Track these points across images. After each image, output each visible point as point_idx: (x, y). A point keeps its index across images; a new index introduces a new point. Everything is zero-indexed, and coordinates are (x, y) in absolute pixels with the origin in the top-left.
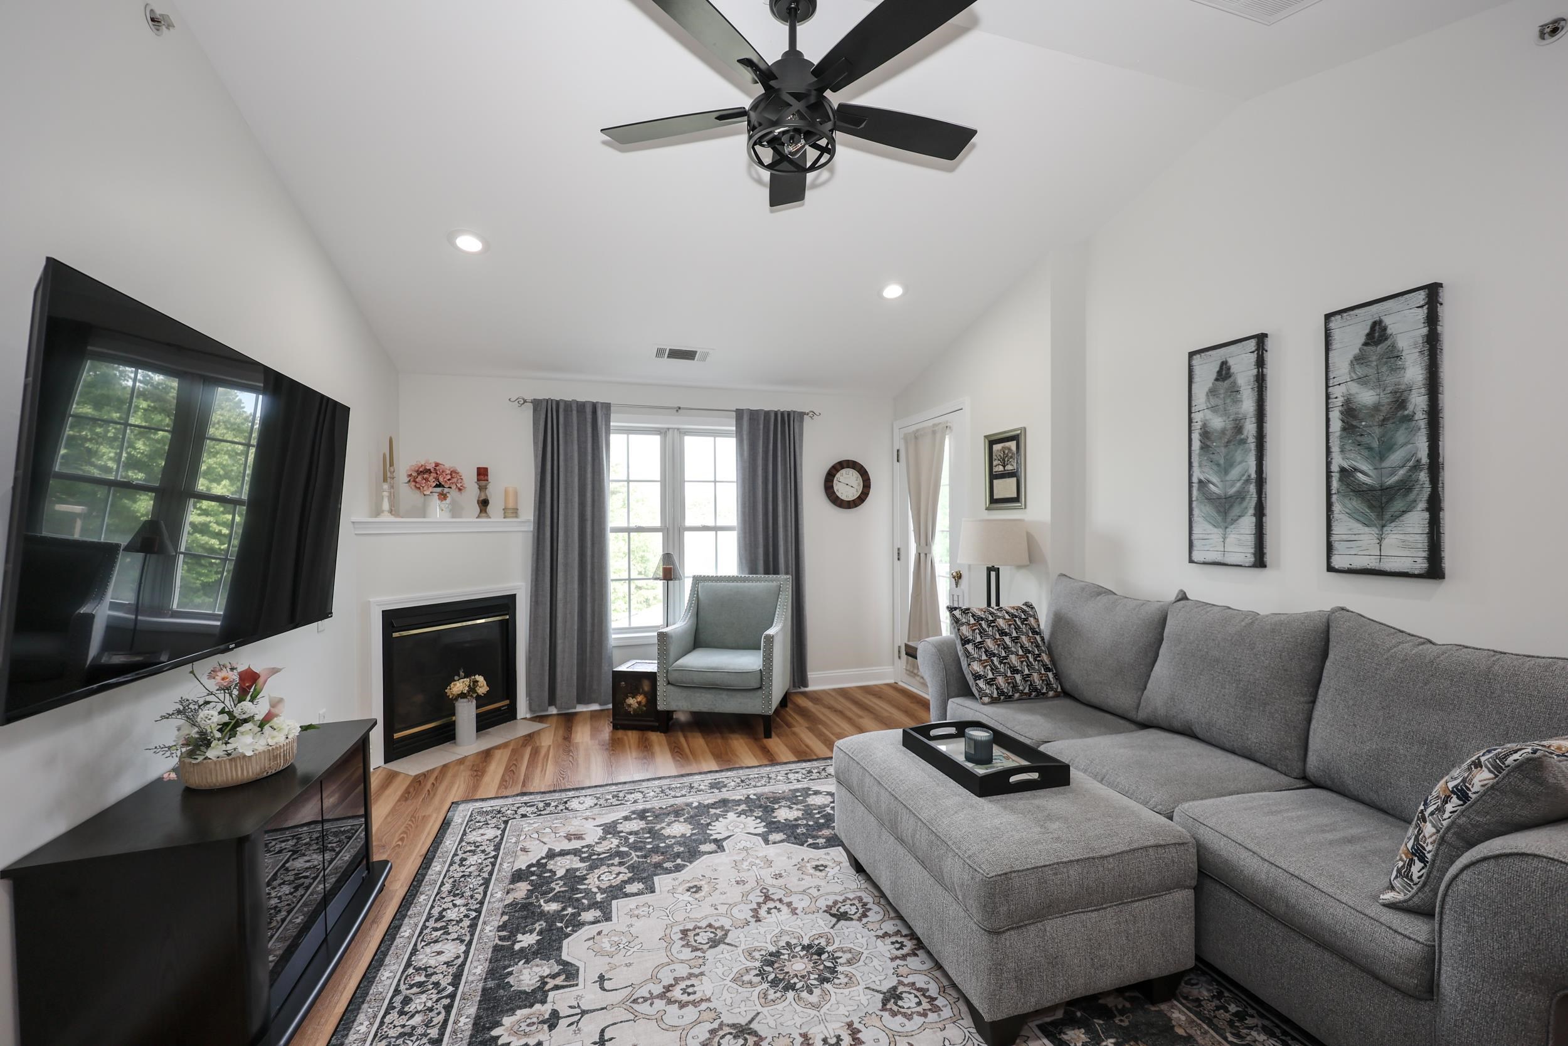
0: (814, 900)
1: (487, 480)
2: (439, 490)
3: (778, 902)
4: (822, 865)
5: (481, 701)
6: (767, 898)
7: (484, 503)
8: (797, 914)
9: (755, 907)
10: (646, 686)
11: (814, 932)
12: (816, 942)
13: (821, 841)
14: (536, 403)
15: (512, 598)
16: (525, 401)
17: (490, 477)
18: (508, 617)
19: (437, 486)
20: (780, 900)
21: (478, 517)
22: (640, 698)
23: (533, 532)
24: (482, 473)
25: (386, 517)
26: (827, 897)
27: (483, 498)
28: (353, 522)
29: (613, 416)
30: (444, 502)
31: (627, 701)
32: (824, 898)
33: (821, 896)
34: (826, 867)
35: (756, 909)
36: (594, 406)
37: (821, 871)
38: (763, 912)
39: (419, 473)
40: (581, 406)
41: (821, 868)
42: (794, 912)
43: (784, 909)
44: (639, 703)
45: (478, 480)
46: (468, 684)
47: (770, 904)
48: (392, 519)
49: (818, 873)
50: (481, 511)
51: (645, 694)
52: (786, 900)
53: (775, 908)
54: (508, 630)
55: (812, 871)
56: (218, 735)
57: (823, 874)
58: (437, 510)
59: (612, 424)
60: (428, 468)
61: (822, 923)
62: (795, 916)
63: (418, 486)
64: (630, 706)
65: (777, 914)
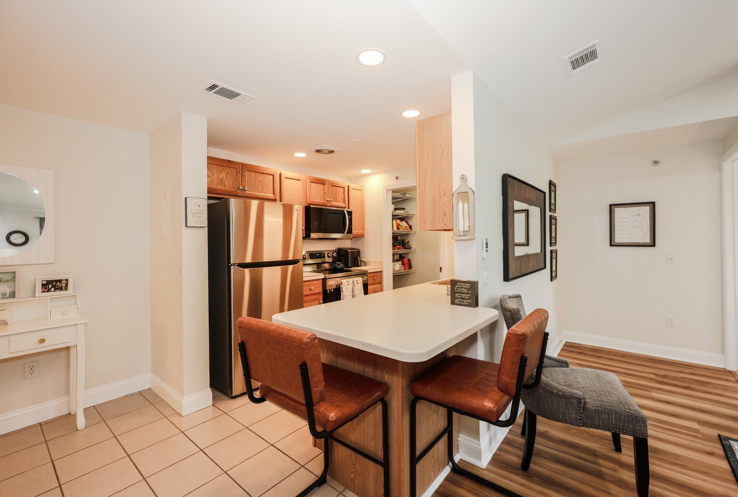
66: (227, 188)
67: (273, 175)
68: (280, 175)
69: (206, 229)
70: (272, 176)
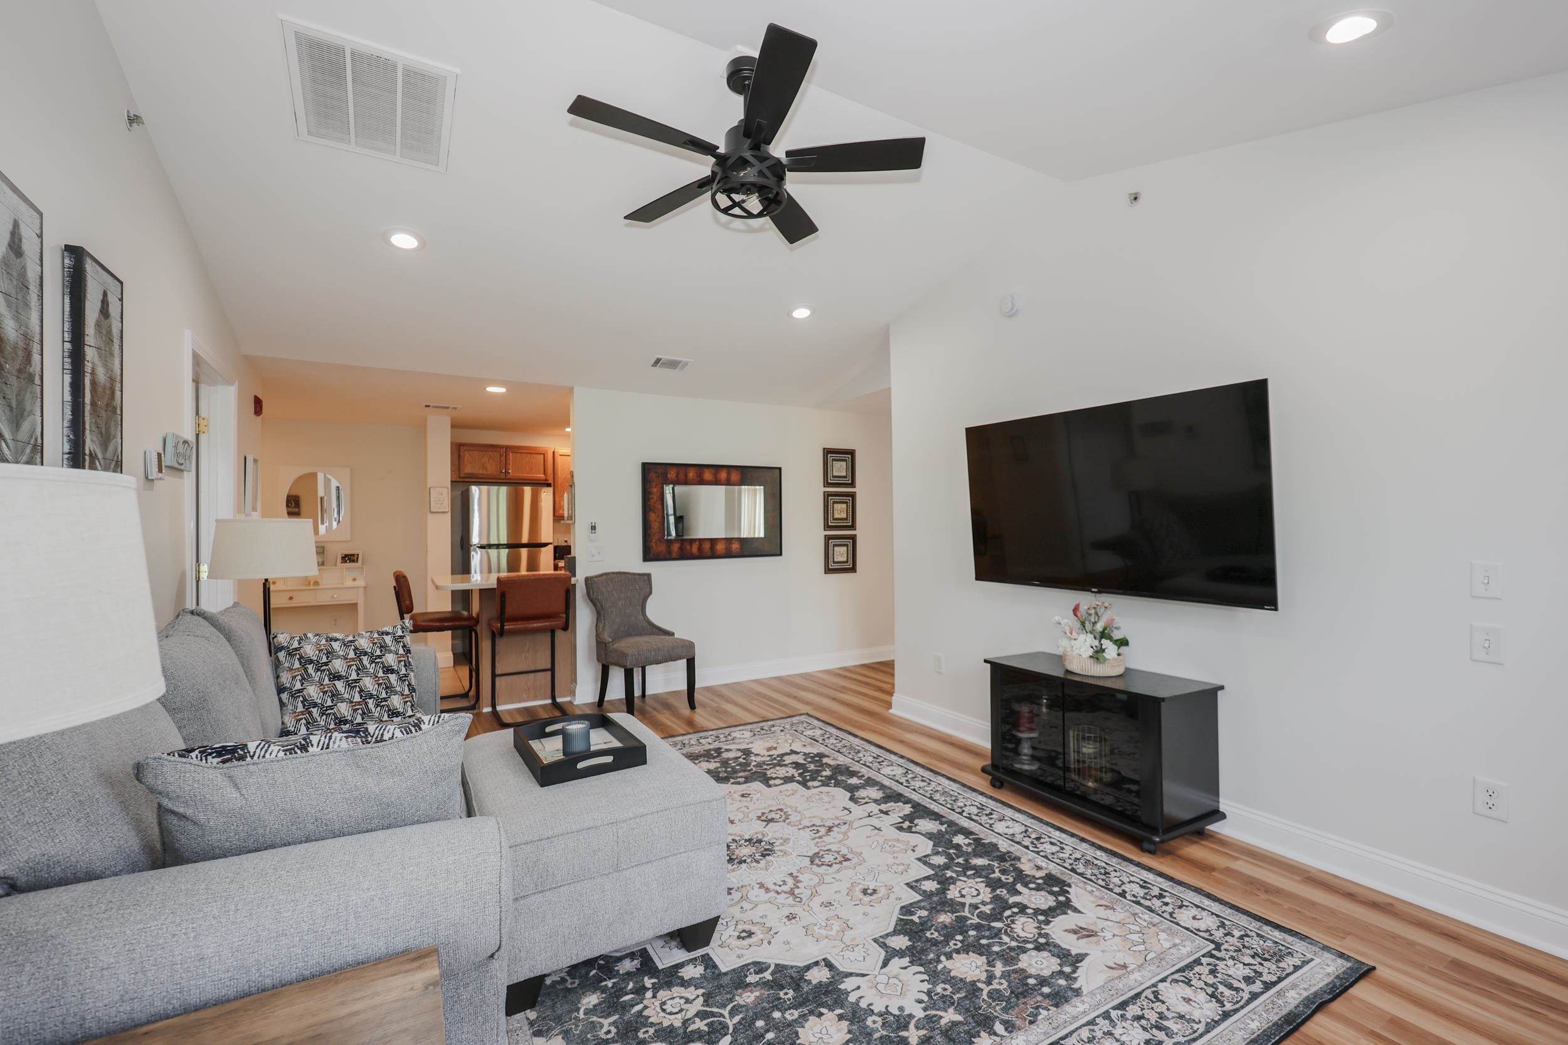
0: (745, 897)
3: (780, 891)
4: (743, 938)
6: (791, 892)
8: (758, 884)
9: (799, 884)
11: (738, 872)
12: (735, 866)
13: (752, 979)
20: (778, 893)
26: (732, 902)
32: (735, 901)
33: (738, 902)
34: (739, 937)
35: (797, 882)
37: (744, 931)
38: (790, 882)
41: (744, 934)
42: (762, 886)
43: (772, 887)
47: (786, 888)
49: (747, 927)
52: (773, 894)
53: (780, 886)
55: (753, 929)
57: (741, 927)
61: (735, 881)
62: (758, 882)
65: (775, 881)
66: (489, 472)
67: (544, 454)
68: (554, 452)
69: (449, 516)
70: (542, 456)
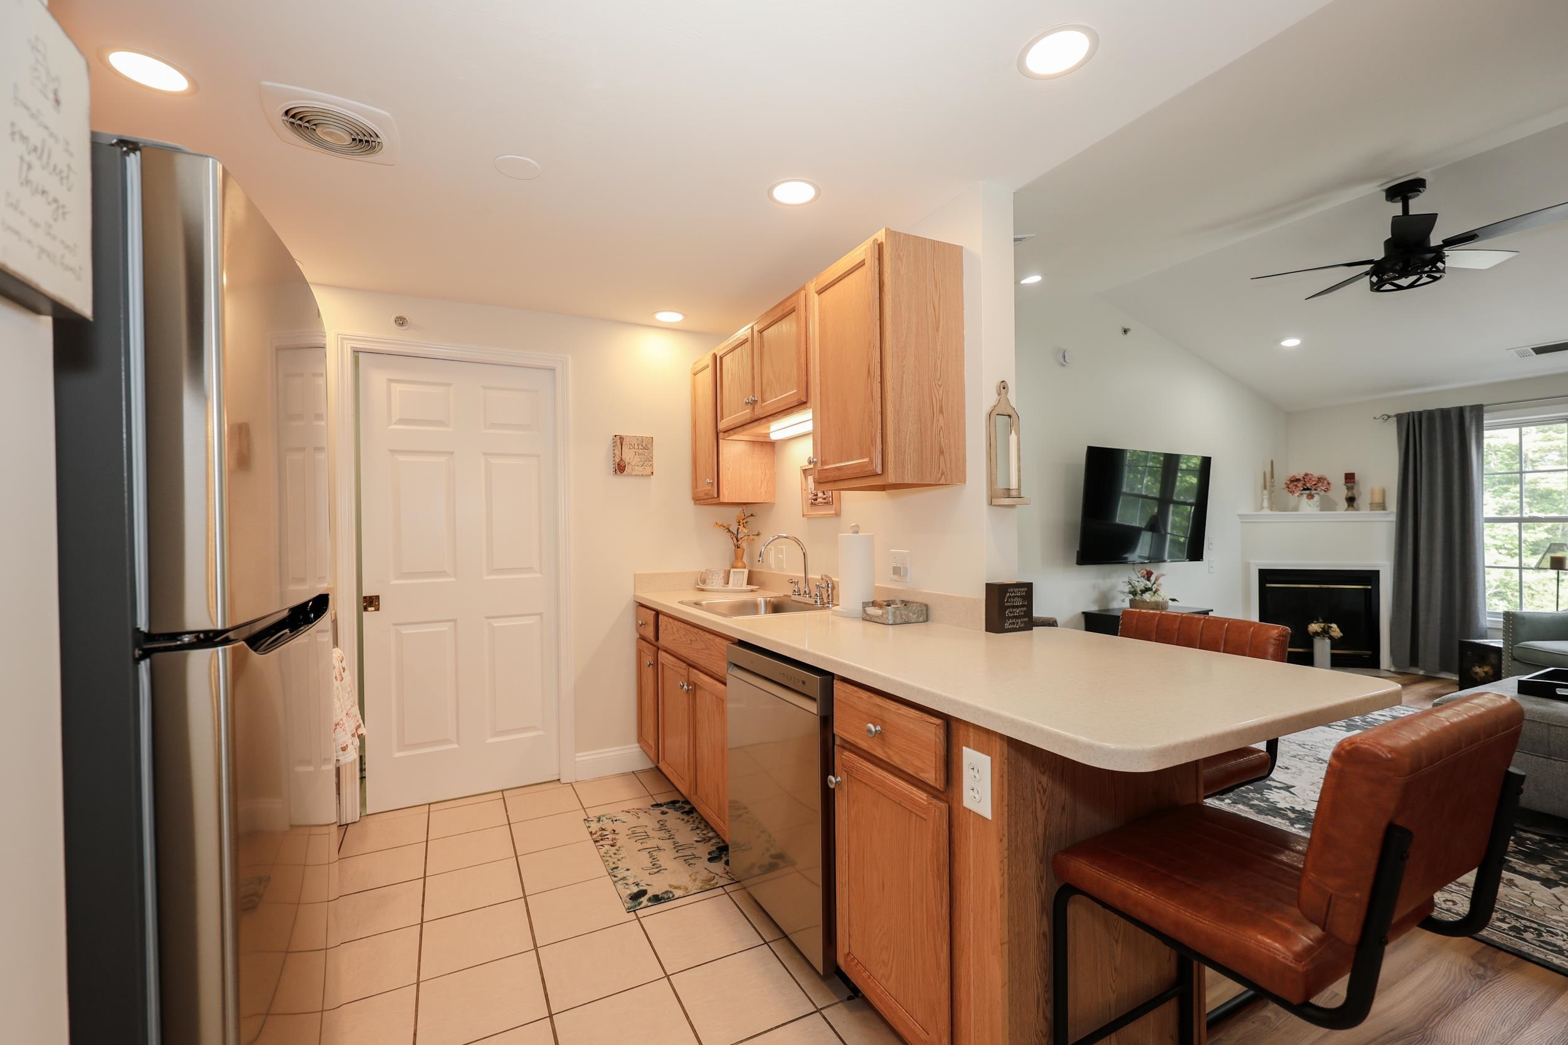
1: (1354, 482)
2: (1307, 492)
5: (1335, 644)
7: (1351, 501)
10: (1493, 658)
14: (1399, 417)
15: (1376, 574)
16: (1389, 417)
17: (1356, 478)
18: (1370, 587)
19: (1304, 489)
21: (1346, 510)
22: (1486, 669)
23: (1396, 522)
24: (1350, 478)
25: (1267, 512)
27: (1350, 495)
28: (1239, 515)
29: (1486, 416)
30: (1312, 500)
31: (1474, 669)
36: (1461, 410)
39: (1292, 481)
40: (1445, 413)
44: (1486, 673)
45: (1346, 483)
46: (1322, 626)
48: (1269, 512)
50: (1349, 506)
51: (1492, 666)
54: (1372, 598)
56: (1140, 593)
58: (1308, 507)
59: (1485, 422)
60: (1298, 478)
63: (1290, 490)
64: (1476, 673)
